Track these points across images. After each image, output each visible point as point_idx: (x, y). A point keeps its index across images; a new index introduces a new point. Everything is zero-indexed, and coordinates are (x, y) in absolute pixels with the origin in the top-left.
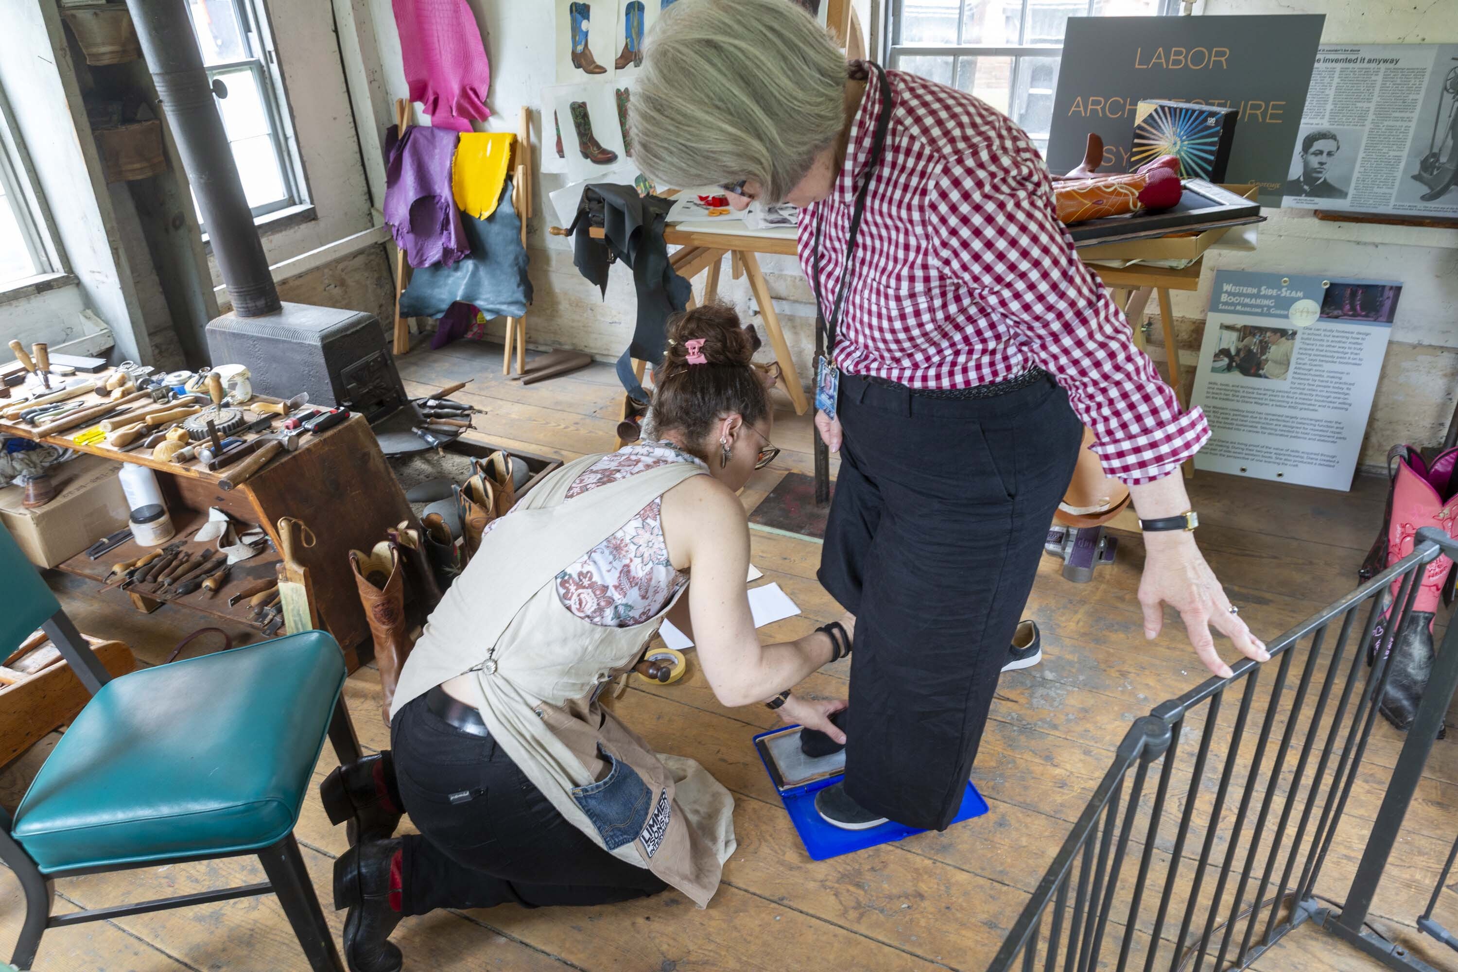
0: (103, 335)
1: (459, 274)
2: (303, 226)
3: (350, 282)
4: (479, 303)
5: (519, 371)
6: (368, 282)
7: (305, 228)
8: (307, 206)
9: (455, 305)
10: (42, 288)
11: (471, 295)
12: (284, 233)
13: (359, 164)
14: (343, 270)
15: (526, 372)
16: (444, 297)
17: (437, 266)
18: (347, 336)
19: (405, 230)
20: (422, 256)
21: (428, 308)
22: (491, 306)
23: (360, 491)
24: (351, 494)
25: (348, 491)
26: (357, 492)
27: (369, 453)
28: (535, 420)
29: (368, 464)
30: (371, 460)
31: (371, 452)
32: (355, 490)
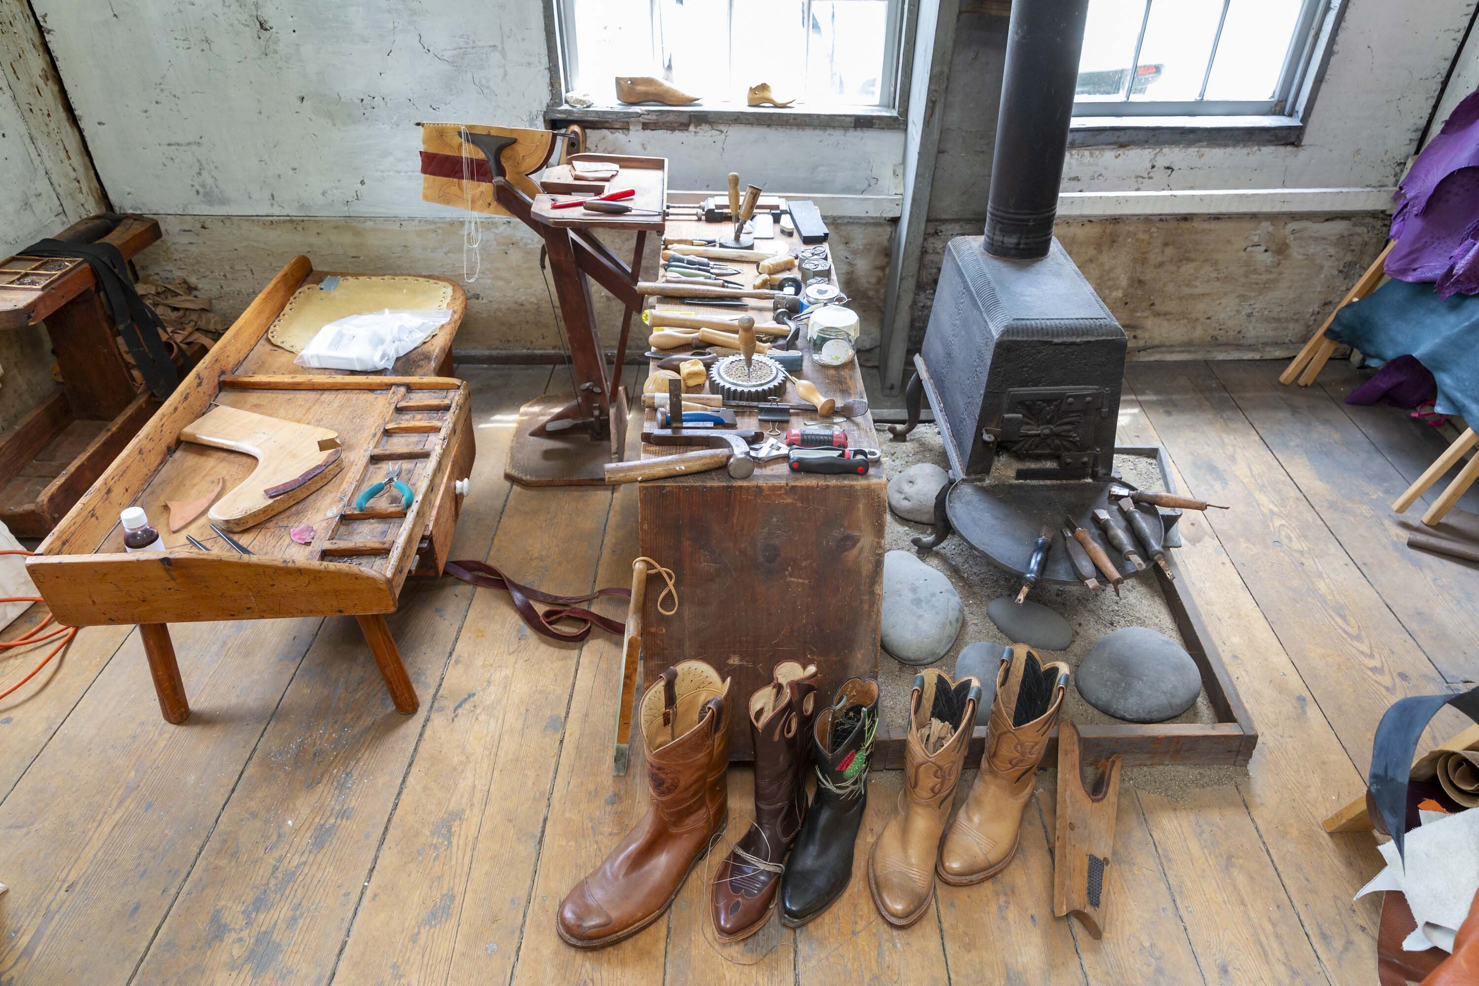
0: (892, 201)
1: (1452, 318)
2: (1268, 150)
3: (1296, 253)
4: (1445, 380)
5: (1426, 517)
6: (1328, 264)
7: (1269, 153)
8: (1295, 122)
9: (1408, 362)
10: (863, 123)
11: (1440, 360)
12: (1229, 150)
13: (1439, 79)
14: (1293, 232)
15: (1437, 526)
16: (1400, 338)
17: (1426, 287)
18: (1050, 343)
19: (1415, 210)
20: (1414, 261)
21: (1369, 341)
22: (1458, 396)
23: (806, 582)
24: (789, 579)
25: (787, 573)
26: (800, 581)
27: (858, 541)
28: (1344, 618)
29: (845, 553)
30: (855, 551)
31: (862, 540)
32: (799, 577)
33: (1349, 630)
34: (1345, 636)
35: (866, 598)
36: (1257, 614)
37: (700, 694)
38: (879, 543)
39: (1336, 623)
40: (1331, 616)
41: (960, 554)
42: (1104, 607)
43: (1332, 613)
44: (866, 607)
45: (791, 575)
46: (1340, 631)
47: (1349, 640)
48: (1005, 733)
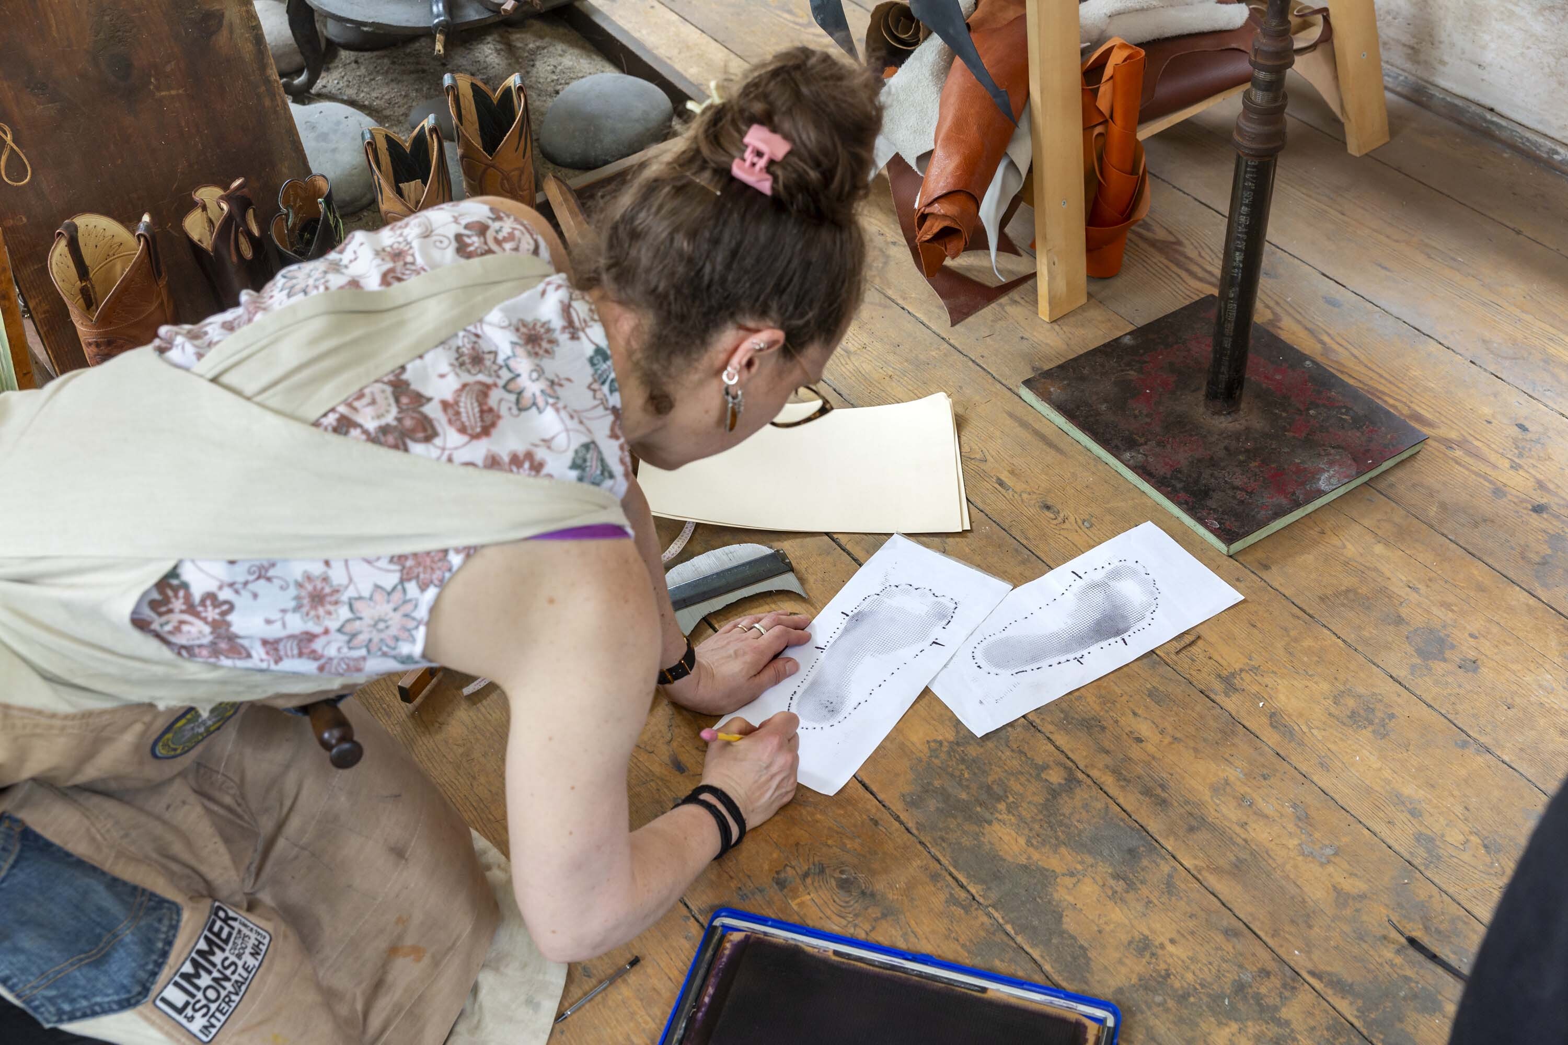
23: (181, 91)
24: (158, 95)
25: (152, 87)
26: (173, 92)
27: (222, 15)
28: (790, 12)
29: (214, 38)
30: (225, 32)
31: (227, 14)
32: (169, 88)
33: (800, 21)
34: (798, 27)
35: (263, 89)
36: (705, 39)
37: (114, 265)
38: (248, 12)
39: (785, 19)
40: (778, 15)
41: (348, 86)
42: (542, 80)
43: (779, 12)
44: (267, 102)
45: (158, 88)
46: (791, 25)
47: (802, 29)
48: (485, 170)
